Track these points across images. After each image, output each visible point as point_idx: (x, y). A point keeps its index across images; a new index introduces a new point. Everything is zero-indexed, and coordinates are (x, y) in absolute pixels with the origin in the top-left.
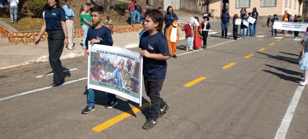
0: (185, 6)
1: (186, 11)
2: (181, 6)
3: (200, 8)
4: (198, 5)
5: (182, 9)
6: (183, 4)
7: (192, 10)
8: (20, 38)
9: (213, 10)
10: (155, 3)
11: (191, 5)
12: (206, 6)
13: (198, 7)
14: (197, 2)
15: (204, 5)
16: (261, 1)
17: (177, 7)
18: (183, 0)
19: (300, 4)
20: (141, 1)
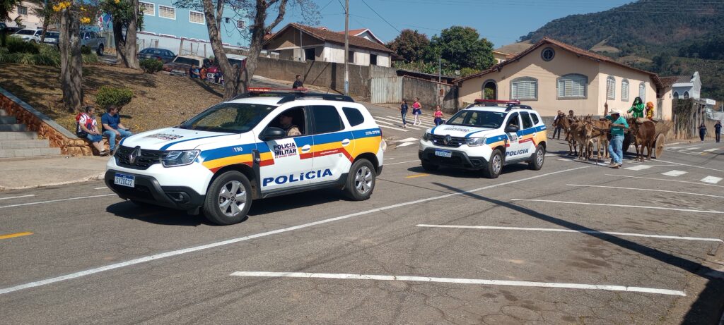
0: (412, 94)
3: (442, 99)
4: (438, 94)
6: (408, 92)
7: (426, 103)
8: (79, 148)
9: (465, 104)
10: (354, 89)
11: (424, 93)
12: (453, 96)
13: (437, 97)
14: (436, 87)
15: (448, 94)
16: (557, 87)
17: (398, 97)
18: (409, 84)
19: (660, 92)
20: (326, 83)
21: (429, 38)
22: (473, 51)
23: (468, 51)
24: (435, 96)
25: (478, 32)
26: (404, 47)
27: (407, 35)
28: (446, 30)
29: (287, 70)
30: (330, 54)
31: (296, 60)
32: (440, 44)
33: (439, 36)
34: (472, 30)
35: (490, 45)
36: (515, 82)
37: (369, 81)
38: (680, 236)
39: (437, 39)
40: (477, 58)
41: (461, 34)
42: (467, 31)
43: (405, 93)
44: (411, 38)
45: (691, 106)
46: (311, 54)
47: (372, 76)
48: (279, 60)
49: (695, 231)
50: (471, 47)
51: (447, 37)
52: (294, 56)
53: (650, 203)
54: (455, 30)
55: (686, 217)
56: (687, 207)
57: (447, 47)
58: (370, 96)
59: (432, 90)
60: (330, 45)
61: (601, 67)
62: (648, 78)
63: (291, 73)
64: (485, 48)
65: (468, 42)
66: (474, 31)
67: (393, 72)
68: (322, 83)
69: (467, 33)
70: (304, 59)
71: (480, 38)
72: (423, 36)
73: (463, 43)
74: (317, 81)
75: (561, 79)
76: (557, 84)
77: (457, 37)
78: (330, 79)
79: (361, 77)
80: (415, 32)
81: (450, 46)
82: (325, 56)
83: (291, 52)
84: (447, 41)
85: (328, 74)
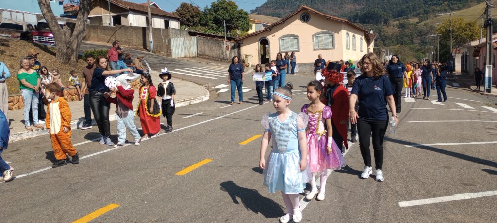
0: (204, 49)
2: (199, 51)
3: (228, 52)
4: (225, 50)
5: (200, 55)
6: (201, 48)
7: (216, 56)
9: (246, 56)
10: (157, 47)
11: (214, 49)
12: (236, 50)
13: (224, 51)
14: (223, 44)
15: (233, 48)
16: (313, 41)
17: (193, 51)
18: (201, 42)
19: (368, 43)
20: (134, 43)
21: (202, 9)
22: (235, 18)
23: (232, 18)
25: (237, 4)
26: (183, 15)
27: (184, 6)
28: (215, 3)
29: (99, 34)
30: (134, 20)
31: (104, 25)
32: (210, 13)
33: (209, 7)
34: (233, 3)
35: (246, 14)
36: (282, 38)
37: (170, 41)
39: (209, 10)
40: (238, 23)
41: (225, 5)
43: (199, 49)
44: (188, 9)
46: (117, 20)
47: (171, 36)
50: (233, 15)
51: (216, 8)
52: (104, 22)
54: (221, 3)
57: (217, 15)
58: (171, 52)
59: (221, 46)
60: (132, 12)
61: (343, 26)
63: (103, 36)
64: (244, 16)
65: (231, 12)
67: (186, 34)
68: (130, 42)
69: (230, 5)
70: (112, 24)
71: (239, 9)
72: (197, 8)
73: (227, 12)
74: (126, 42)
75: (316, 35)
76: (313, 39)
77: (223, 8)
78: (137, 40)
79: (162, 37)
80: (191, 4)
81: (219, 15)
82: (130, 22)
83: (100, 19)
84: (216, 11)
85: (134, 36)
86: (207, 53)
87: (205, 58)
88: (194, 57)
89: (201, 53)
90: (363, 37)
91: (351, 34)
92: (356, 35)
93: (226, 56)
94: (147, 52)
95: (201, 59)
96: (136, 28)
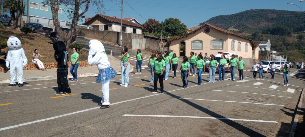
0: (150, 46)
1: (151, 51)
3: (162, 48)
5: (147, 49)
10: (125, 43)
11: (155, 46)
12: (167, 48)
13: (160, 48)
14: (160, 43)
15: (165, 46)
16: (211, 44)
17: (144, 47)
18: (148, 42)
19: (254, 47)
20: (113, 40)
21: (160, 22)
23: (176, 28)
24: (160, 47)
25: (180, 21)
26: (149, 26)
27: (150, 21)
28: (167, 19)
29: (95, 33)
30: (115, 28)
31: (100, 30)
32: (164, 25)
33: (164, 22)
34: (178, 20)
35: (185, 26)
36: (193, 42)
37: (131, 40)
38: (257, 120)
39: (163, 23)
40: (180, 32)
41: (173, 21)
42: (176, 20)
43: (147, 46)
44: (152, 22)
45: (266, 54)
46: (106, 28)
47: (133, 38)
48: (92, 30)
49: (264, 116)
50: (177, 27)
51: (167, 22)
52: (99, 28)
53: (245, 100)
54: (171, 19)
55: (261, 108)
56: (262, 102)
57: (167, 26)
58: (132, 47)
59: (159, 45)
60: (115, 24)
61: (229, 36)
62: (249, 41)
63: (97, 36)
64: (183, 27)
65: (176, 25)
66: (179, 20)
67: (142, 36)
69: (176, 21)
70: (103, 30)
71: (181, 23)
72: (158, 22)
73: (174, 25)
74: (109, 40)
75: (212, 41)
76: (211, 43)
77: (171, 22)
78: (114, 39)
79: (128, 38)
80: (155, 20)
81: (168, 26)
82: (113, 29)
83: (98, 26)
84: (167, 24)
85: (113, 36)
86: (151, 48)
87: (150, 51)
88: (144, 50)
89: (147, 48)
90: (249, 44)
91: (237, 42)
92: (241, 42)
93: (161, 50)
94: (119, 46)
95: (147, 52)
96: (115, 32)
